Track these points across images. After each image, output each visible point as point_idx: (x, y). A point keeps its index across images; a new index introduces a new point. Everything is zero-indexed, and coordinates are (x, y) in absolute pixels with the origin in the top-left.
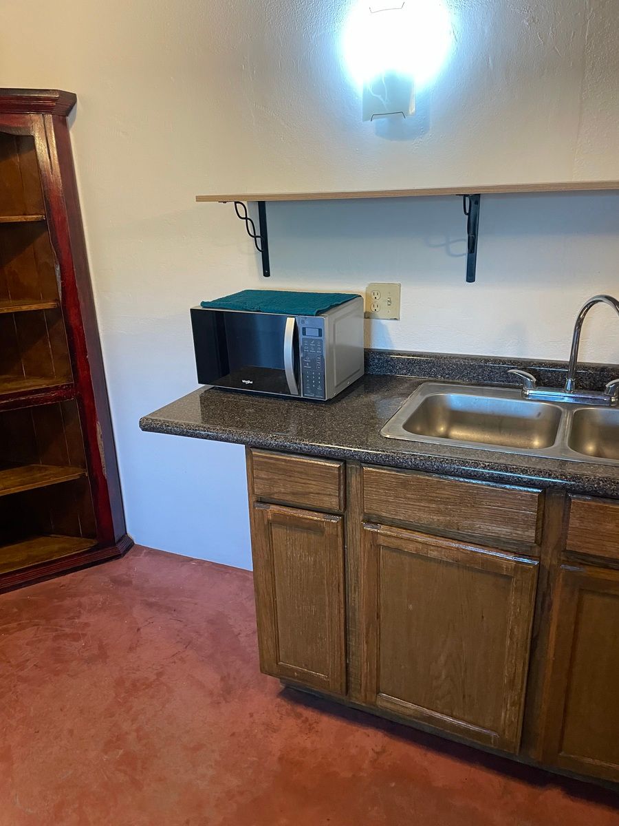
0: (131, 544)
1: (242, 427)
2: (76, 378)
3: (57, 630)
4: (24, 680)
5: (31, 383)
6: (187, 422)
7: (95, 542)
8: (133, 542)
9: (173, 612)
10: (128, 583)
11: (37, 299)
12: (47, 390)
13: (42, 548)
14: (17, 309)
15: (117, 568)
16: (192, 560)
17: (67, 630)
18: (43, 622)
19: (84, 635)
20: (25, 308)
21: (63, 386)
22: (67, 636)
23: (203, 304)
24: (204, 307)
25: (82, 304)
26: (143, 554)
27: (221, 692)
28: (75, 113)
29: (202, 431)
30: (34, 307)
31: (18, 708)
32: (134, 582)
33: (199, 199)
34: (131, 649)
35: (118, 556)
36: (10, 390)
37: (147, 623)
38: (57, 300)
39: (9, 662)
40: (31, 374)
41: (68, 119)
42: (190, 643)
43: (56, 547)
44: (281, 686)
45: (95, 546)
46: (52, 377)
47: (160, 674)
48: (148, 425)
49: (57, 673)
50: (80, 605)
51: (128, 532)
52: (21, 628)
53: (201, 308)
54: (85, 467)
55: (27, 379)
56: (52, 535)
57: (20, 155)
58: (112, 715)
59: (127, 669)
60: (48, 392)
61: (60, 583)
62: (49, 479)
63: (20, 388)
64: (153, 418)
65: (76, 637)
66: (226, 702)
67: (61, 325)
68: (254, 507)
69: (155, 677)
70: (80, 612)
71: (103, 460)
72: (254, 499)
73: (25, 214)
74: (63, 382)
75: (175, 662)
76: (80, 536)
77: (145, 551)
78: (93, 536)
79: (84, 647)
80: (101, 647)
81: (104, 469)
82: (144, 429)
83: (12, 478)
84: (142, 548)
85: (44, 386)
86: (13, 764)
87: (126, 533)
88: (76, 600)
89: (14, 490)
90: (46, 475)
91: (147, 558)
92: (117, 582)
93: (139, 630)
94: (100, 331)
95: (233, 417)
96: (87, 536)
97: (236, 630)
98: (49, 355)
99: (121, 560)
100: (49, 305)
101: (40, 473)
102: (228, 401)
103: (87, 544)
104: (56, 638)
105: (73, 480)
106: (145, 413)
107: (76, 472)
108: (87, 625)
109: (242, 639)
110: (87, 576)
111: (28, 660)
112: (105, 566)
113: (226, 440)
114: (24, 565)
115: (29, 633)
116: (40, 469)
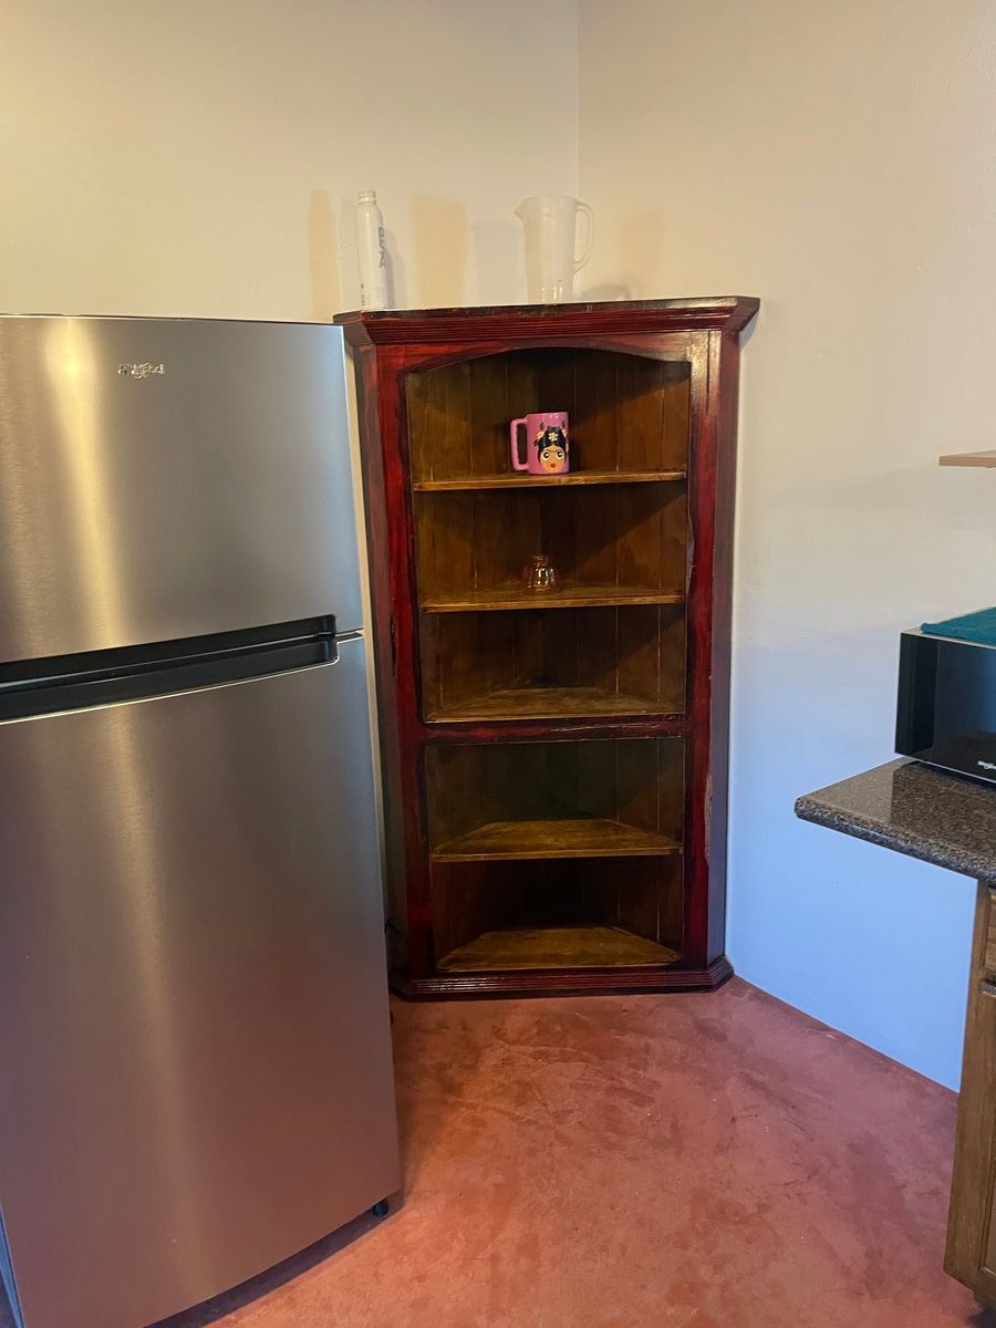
0: (728, 975)
1: (975, 847)
2: (689, 706)
3: (613, 1079)
4: (563, 1140)
5: (625, 706)
6: (875, 819)
7: (676, 957)
8: (732, 972)
9: (790, 1109)
10: (721, 1037)
11: (653, 587)
12: (646, 719)
13: (602, 944)
14: (627, 601)
15: (705, 1007)
16: (826, 1029)
17: (628, 1084)
18: (595, 1059)
19: (652, 1100)
20: (637, 601)
21: (669, 716)
22: (625, 1092)
23: (925, 627)
24: (926, 633)
25: (716, 598)
26: (747, 995)
27: (865, 1277)
28: (753, 329)
29: (902, 839)
30: (649, 600)
31: (553, 1182)
32: (730, 1040)
33: (945, 461)
34: (721, 1149)
35: (708, 988)
36: (599, 712)
37: (747, 1113)
38: (680, 592)
39: (545, 1105)
40: (625, 692)
41: (742, 334)
42: (816, 1172)
43: (620, 948)
44: (976, 1306)
45: (677, 962)
46: (654, 700)
47: (763, 1208)
48: (808, 811)
49: (610, 1147)
50: (647, 1049)
51: (726, 954)
52: (566, 1058)
53: (919, 633)
54: (679, 839)
55: (620, 697)
56: (616, 928)
57: (666, 389)
58: (685, 1247)
59: (711, 1179)
60: (648, 721)
61: (621, 1005)
62: (629, 846)
63: (611, 711)
64: (819, 801)
65: (640, 1100)
66: (873, 1296)
67: (681, 629)
68: (980, 990)
69: (756, 1210)
70: (646, 1061)
71: (707, 835)
72: (982, 975)
73: (657, 470)
74: (670, 710)
75: (788, 1196)
76: (655, 941)
77: (750, 991)
78: (676, 947)
79: (650, 1118)
80: (674, 1127)
81: (708, 849)
82: (801, 815)
83: (579, 834)
84: (743, 985)
85: (643, 713)
86: (540, 1266)
87: (724, 955)
88: (644, 1040)
89: (580, 853)
90: (624, 840)
91: (753, 1003)
92: (703, 1028)
93: (733, 1120)
94: (734, 640)
95: (957, 826)
96: (665, 942)
97: (900, 1178)
98: (656, 667)
99: (714, 996)
100: (669, 598)
101: (617, 834)
102: (947, 792)
103: (668, 956)
104: (611, 1090)
105: (660, 856)
106: (805, 791)
107: (667, 845)
108: (656, 1084)
109: (908, 1194)
110: (658, 1006)
111: (571, 1112)
112: (689, 998)
113: (946, 865)
114: (575, 962)
115: (576, 1069)
116: (617, 829)
